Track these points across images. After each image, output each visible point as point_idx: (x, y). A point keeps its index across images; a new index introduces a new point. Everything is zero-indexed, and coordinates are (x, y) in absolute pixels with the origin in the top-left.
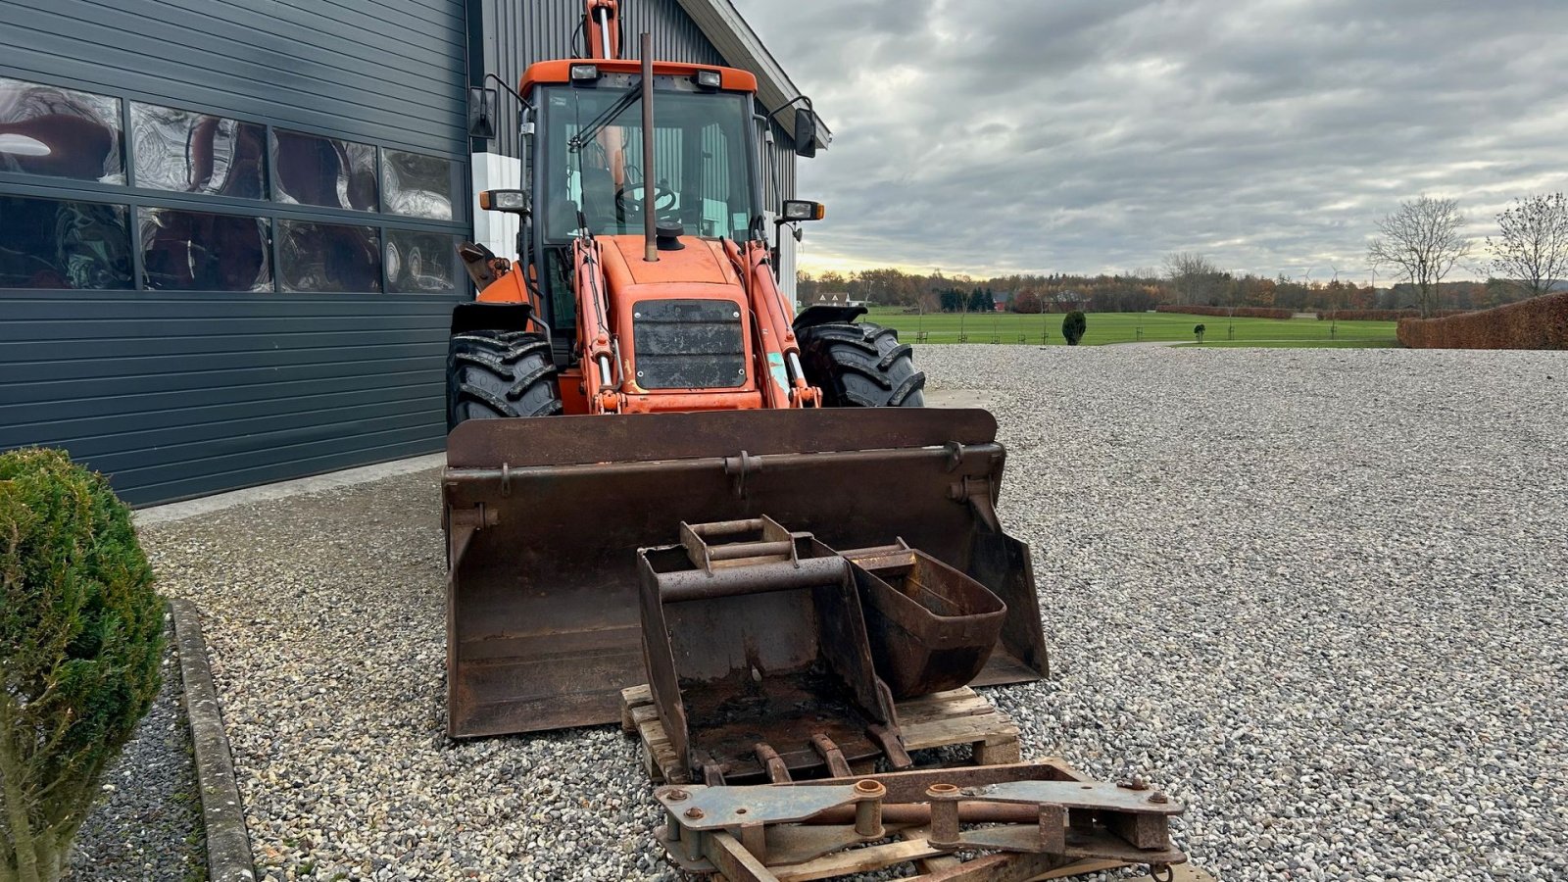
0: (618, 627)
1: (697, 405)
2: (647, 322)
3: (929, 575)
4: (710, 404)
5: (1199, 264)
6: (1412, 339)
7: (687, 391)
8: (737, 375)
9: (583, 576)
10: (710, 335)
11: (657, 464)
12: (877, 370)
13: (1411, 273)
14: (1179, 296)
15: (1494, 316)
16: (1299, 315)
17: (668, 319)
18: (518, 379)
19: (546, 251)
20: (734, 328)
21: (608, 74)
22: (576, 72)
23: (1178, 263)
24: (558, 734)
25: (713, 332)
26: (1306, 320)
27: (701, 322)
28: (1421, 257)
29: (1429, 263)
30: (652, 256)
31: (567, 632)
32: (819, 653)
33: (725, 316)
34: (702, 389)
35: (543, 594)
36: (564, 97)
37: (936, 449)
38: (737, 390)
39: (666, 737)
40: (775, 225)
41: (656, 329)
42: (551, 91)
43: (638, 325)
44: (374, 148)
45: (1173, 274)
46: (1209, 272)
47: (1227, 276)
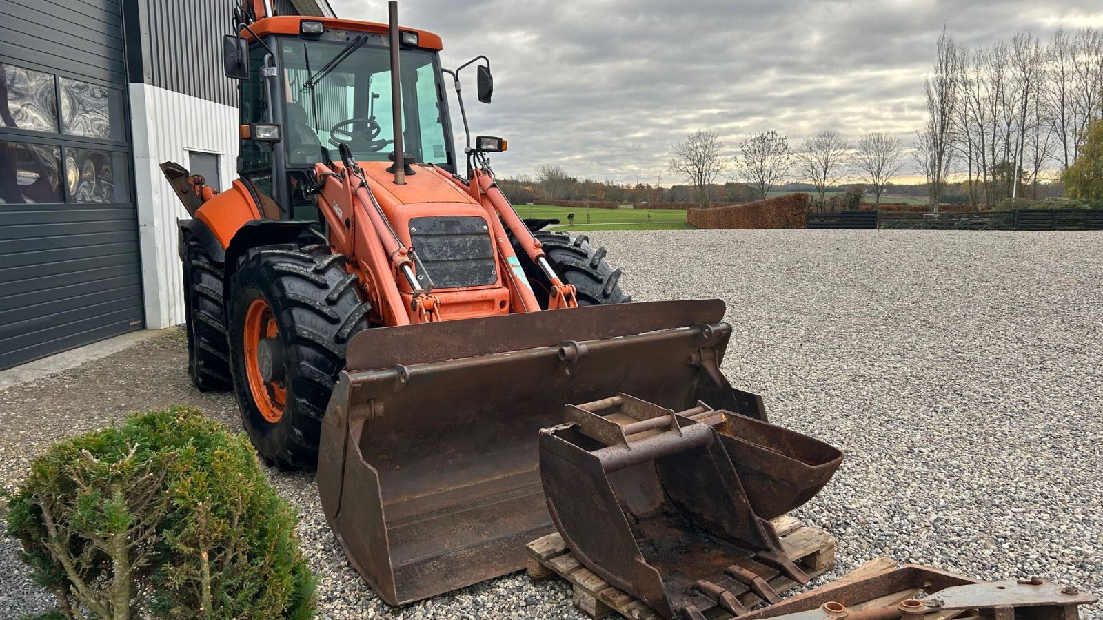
0: (457, 487)
1: (467, 300)
2: (421, 235)
3: (744, 429)
4: (476, 299)
5: (557, 172)
6: (697, 223)
7: (456, 289)
8: (490, 275)
9: (429, 449)
10: (469, 244)
11: (508, 356)
12: (591, 268)
13: (694, 179)
14: (546, 193)
15: (754, 207)
16: (622, 206)
17: (437, 233)
18: (332, 286)
19: (289, 174)
20: (485, 238)
21: (329, 30)
22: (306, 28)
23: (544, 171)
24: (473, 590)
25: (471, 242)
26: (626, 209)
27: (461, 234)
28: (699, 170)
29: (704, 173)
30: (400, 180)
31: (420, 496)
32: (666, 496)
33: (478, 229)
34: (467, 287)
35: (398, 467)
36: (290, 46)
37: (685, 330)
38: (492, 286)
39: (604, 583)
40: (466, 155)
41: (429, 241)
42: (284, 41)
43: (414, 238)
44: (53, 77)
45: (541, 179)
46: (564, 178)
47: (574, 180)
